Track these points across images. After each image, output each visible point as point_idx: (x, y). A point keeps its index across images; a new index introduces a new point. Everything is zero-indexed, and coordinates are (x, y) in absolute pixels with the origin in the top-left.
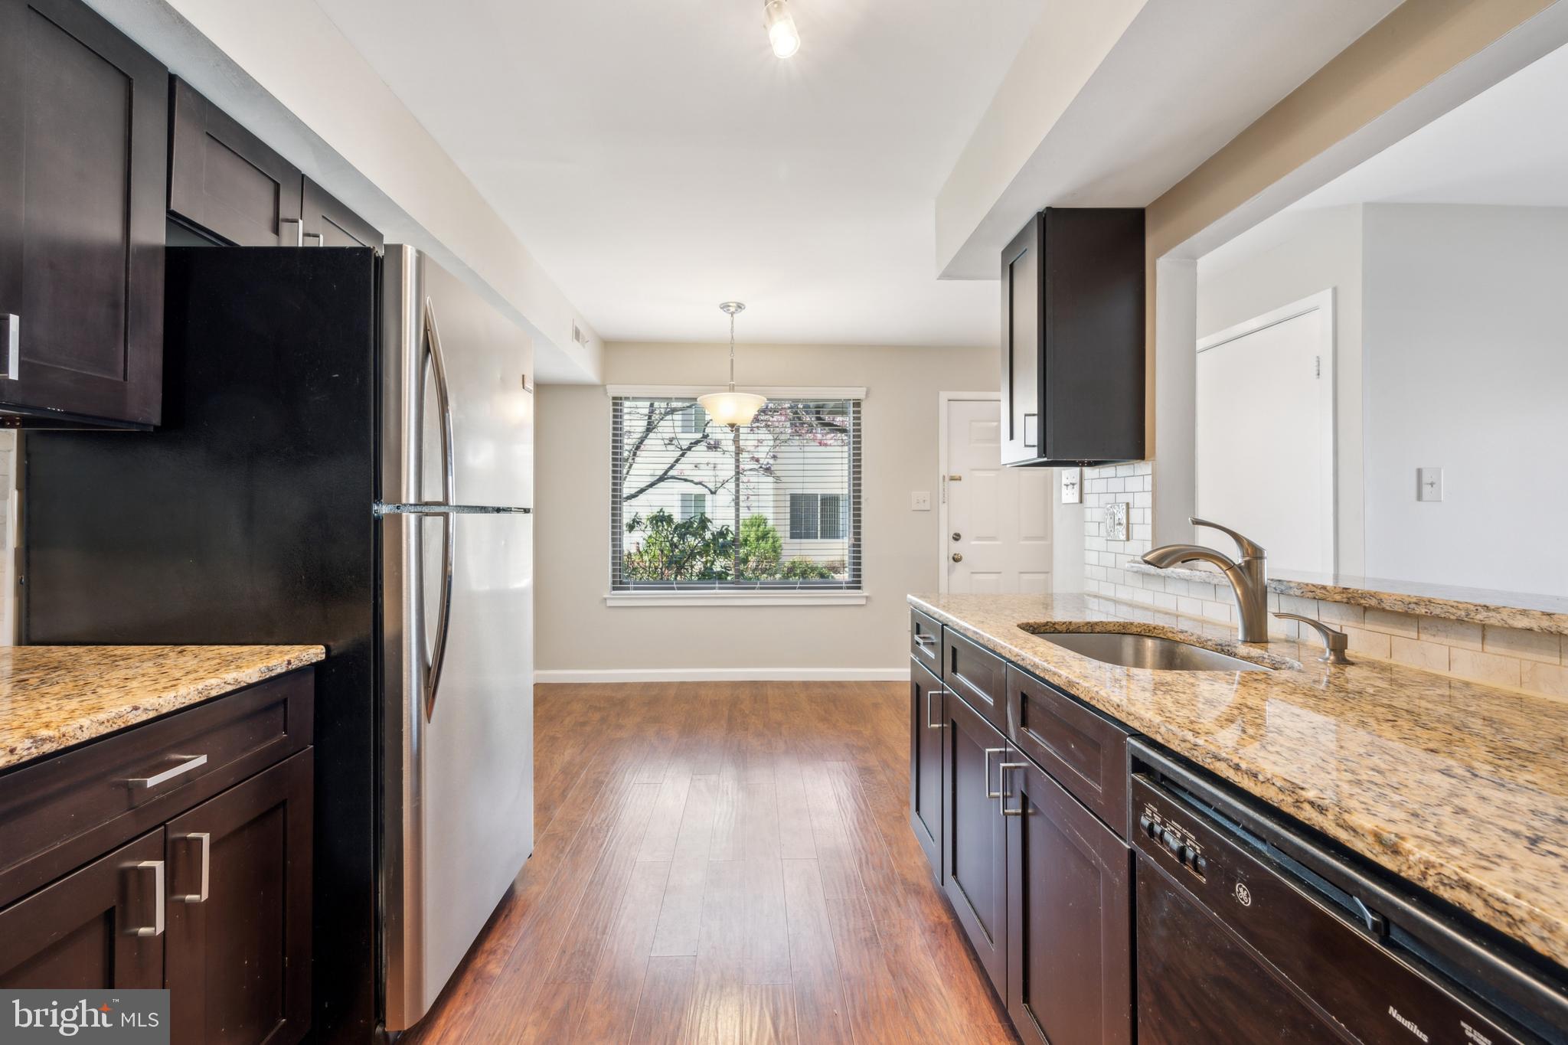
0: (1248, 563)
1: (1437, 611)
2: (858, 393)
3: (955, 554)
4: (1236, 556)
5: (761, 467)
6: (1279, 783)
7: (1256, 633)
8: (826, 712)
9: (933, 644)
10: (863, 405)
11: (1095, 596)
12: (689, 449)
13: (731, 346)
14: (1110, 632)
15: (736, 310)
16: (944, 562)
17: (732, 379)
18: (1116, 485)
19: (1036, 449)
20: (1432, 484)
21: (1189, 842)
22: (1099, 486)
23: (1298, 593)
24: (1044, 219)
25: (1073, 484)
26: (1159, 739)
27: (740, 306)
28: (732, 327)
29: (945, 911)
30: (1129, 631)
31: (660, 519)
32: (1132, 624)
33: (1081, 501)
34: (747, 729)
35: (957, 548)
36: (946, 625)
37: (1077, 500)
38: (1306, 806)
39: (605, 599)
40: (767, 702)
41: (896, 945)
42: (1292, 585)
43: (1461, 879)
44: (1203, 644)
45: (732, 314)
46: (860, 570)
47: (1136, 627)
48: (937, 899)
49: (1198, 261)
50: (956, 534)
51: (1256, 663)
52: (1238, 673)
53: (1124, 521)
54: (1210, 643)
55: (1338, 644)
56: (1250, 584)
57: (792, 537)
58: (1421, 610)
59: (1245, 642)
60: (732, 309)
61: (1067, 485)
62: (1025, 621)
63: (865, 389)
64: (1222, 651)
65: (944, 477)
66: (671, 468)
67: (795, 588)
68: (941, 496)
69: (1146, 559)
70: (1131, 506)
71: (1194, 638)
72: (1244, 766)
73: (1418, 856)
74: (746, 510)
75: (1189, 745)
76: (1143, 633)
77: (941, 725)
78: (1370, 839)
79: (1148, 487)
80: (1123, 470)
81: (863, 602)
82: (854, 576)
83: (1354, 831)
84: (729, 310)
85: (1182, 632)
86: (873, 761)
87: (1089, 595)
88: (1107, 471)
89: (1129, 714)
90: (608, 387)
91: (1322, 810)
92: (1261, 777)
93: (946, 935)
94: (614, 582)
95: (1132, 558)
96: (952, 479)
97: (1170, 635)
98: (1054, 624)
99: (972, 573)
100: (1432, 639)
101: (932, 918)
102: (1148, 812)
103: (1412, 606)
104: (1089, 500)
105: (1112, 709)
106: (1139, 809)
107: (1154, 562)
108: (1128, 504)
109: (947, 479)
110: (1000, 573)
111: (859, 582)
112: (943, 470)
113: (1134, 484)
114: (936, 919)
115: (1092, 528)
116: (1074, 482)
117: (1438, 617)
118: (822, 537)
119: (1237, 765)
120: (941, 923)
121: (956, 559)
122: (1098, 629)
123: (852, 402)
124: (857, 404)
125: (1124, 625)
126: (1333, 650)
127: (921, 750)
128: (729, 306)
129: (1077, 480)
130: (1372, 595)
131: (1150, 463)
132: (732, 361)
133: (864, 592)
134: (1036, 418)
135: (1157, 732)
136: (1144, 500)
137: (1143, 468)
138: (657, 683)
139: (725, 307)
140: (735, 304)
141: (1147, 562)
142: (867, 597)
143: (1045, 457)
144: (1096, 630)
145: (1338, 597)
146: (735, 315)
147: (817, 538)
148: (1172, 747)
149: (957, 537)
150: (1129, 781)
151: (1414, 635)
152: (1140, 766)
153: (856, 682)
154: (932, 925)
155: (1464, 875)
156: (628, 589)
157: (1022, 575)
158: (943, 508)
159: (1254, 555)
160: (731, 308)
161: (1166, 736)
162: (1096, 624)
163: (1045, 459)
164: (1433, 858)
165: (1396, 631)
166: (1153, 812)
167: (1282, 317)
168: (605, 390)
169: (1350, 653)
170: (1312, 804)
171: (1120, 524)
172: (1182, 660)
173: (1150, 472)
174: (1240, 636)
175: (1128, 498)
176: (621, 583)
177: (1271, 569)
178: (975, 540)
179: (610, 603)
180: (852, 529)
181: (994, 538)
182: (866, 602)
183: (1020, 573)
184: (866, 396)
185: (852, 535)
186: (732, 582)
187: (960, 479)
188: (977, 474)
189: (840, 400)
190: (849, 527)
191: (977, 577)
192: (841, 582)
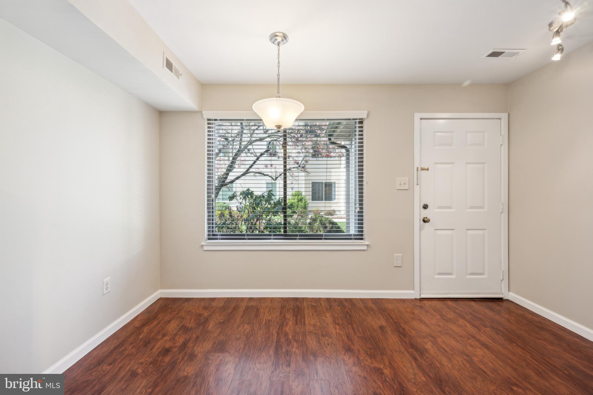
2: (363, 114)
3: (424, 218)
5: (299, 166)
10: (365, 122)
15: (282, 40)
16: (417, 223)
27: (285, 38)
31: (247, 194)
35: (425, 214)
39: (203, 246)
45: (278, 44)
46: (363, 228)
50: (425, 205)
57: (312, 200)
60: (279, 39)
63: (367, 112)
65: (417, 168)
66: (251, 167)
67: (321, 239)
68: (415, 180)
74: (290, 190)
81: (365, 248)
82: (359, 231)
84: (276, 41)
90: (203, 112)
94: (209, 235)
96: (423, 169)
99: (435, 230)
109: (419, 169)
110: (453, 230)
111: (362, 235)
112: (417, 164)
118: (325, 199)
121: (425, 221)
123: (358, 121)
124: (361, 122)
128: (276, 36)
133: (366, 242)
138: (235, 298)
139: (273, 37)
140: (281, 35)
142: (367, 245)
146: (281, 47)
147: (323, 200)
149: (425, 207)
156: (216, 239)
158: (417, 188)
160: (277, 38)
168: (202, 114)
176: (214, 235)
178: (437, 209)
179: (205, 248)
180: (357, 202)
181: (450, 207)
182: (367, 249)
183: (467, 230)
184: (367, 116)
185: (357, 206)
186: (282, 235)
187: (428, 169)
188: (439, 166)
189: (350, 119)
190: (355, 200)
191: (439, 232)
192: (351, 235)
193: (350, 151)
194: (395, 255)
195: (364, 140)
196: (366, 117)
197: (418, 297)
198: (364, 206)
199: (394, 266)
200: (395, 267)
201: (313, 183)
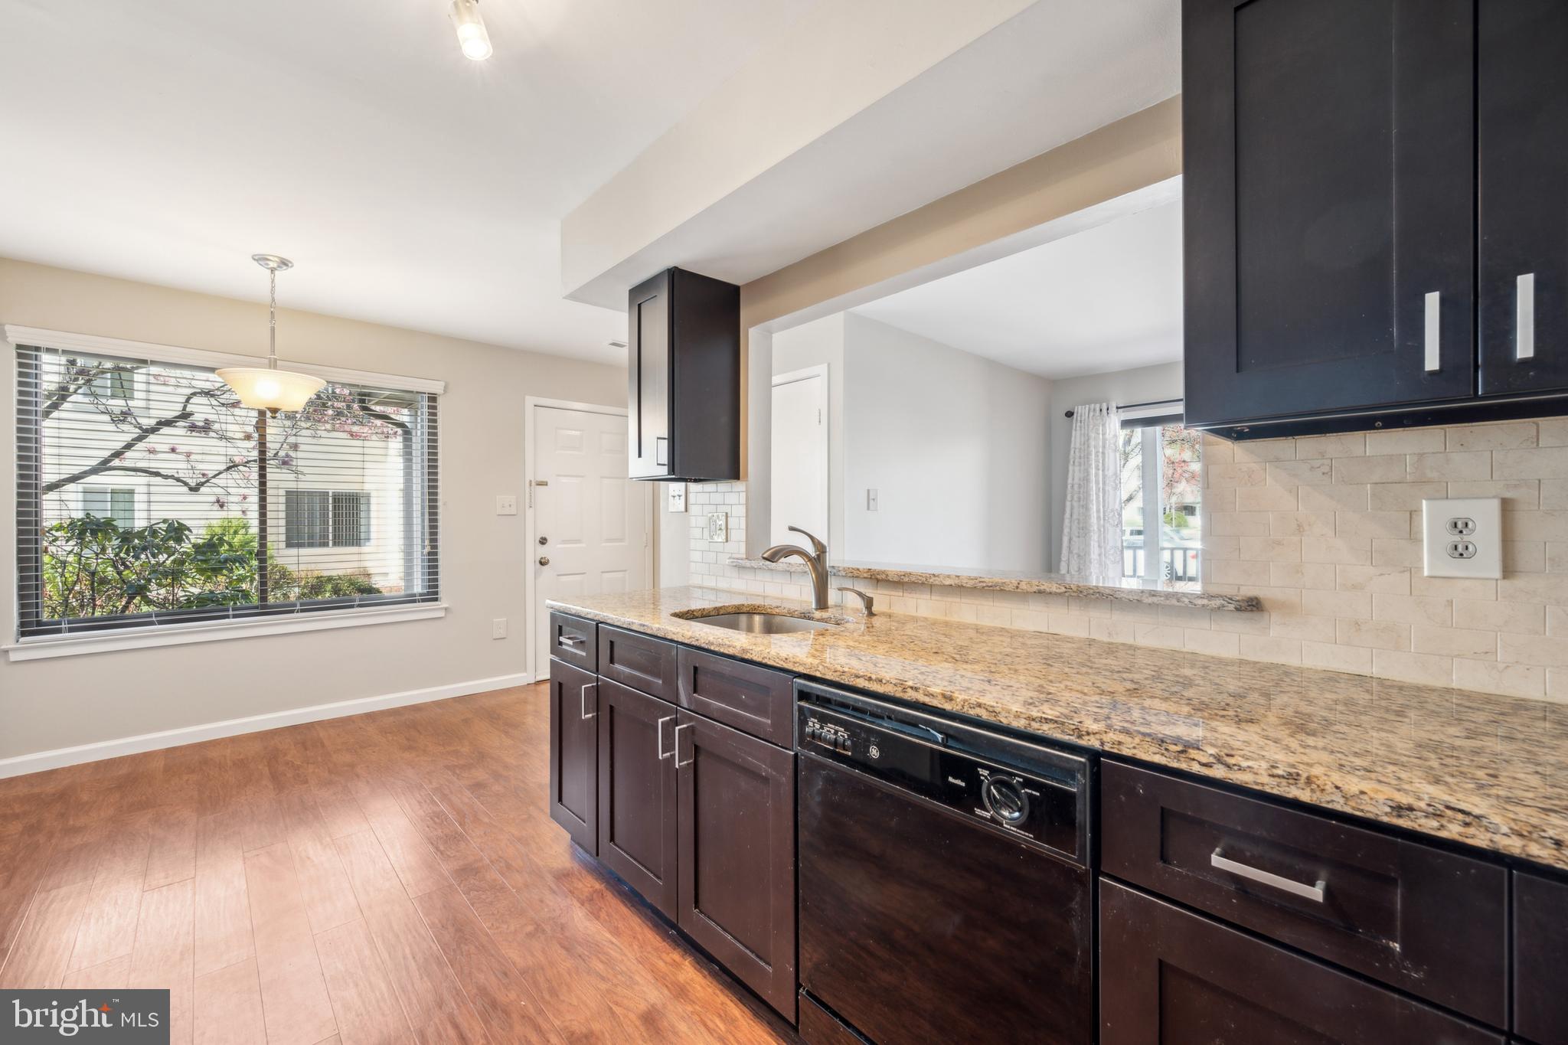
0: (818, 556)
1: (913, 579)
2: (436, 387)
3: (542, 558)
4: (812, 551)
6: (894, 681)
7: (822, 603)
8: (408, 739)
9: (582, 642)
10: (440, 400)
11: (700, 587)
12: (153, 430)
13: (273, 310)
14: (729, 614)
15: (279, 267)
16: (531, 566)
17: (273, 352)
18: (717, 498)
19: (666, 467)
20: (874, 499)
21: (839, 734)
22: (703, 498)
23: (844, 574)
24: (673, 275)
25: (680, 496)
26: (818, 675)
27: (284, 263)
28: (273, 287)
29: (596, 879)
30: (741, 611)
32: (743, 605)
33: (686, 511)
34: (306, 782)
35: (543, 552)
36: (601, 623)
37: (683, 510)
38: (909, 690)
39: (8, 652)
40: (323, 746)
41: (562, 924)
42: (840, 569)
43: (978, 703)
44: (791, 614)
45: (273, 270)
46: (436, 580)
47: (746, 607)
48: (586, 873)
49: (773, 335)
50: (542, 538)
51: (826, 622)
52: (812, 631)
53: (723, 527)
54: (796, 613)
55: (869, 603)
56: (820, 570)
57: (289, 545)
58: (906, 579)
59: (816, 609)
60: (272, 264)
61: (674, 497)
62: (673, 612)
63: (442, 385)
64: (805, 617)
65: (531, 481)
68: (527, 501)
69: (765, 556)
70: (729, 515)
71: (786, 611)
72: (874, 677)
73: (961, 698)
75: (838, 673)
76: (752, 611)
77: (595, 714)
78: (940, 697)
79: (743, 500)
80: (723, 486)
81: (441, 614)
82: (430, 587)
83: (933, 695)
84: (267, 264)
85: (777, 607)
86: (480, 774)
87: (695, 587)
88: (709, 487)
89: (795, 663)
90: (6, 327)
91: (916, 689)
92: (884, 681)
93: (603, 898)
94: (23, 627)
95: (730, 555)
96: (538, 484)
97: (769, 610)
98: (693, 611)
99: (558, 575)
100: (910, 595)
101: (586, 889)
102: (811, 724)
103: (902, 577)
104: (693, 509)
105: (782, 663)
106: (803, 722)
107: (769, 558)
108: (727, 513)
109: (533, 484)
110: (583, 573)
111: (436, 593)
112: (529, 476)
113: (732, 498)
114: (591, 890)
115: (697, 533)
116: (680, 494)
117: (914, 583)
118: (335, 544)
119: (870, 677)
120: (595, 891)
121: (543, 563)
122: (721, 612)
123: (427, 395)
124: (433, 398)
125: (738, 607)
126: (866, 608)
127: (564, 744)
128: (268, 260)
129: (683, 493)
130: (883, 572)
131: (744, 483)
132: (273, 330)
133: (443, 603)
134: (666, 441)
135: (816, 671)
136: (741, 511)
137: (738, 486)
139: (261, 259)
140: (276, 259)
141: (764, 558)
142: (446, 609)
143: (674, 474)
144: (721, 613)
145: (865, 575)
146: (276, 272)
147: (328, 545)
148: (827, 677)
149: (543, 541)
150: (796, 708)
151: (901, 594)
152: (803, 695)
153: (433, 702)
154: (588, 895)
155: (978, 700)
157: (604, 574)
158: (529, 513)
159: (821, 549)
160: (270, 263)
161: (823, 672)
162: (721, 608)
163: (674, 476)
164: (966, 697)
165: (893, 593)
166: (814, 723)
167: (799, 378)
168: (4, 332)
169: (875, 609)
170: (912, 688)
171: (720, 529)
172: (777, 627)
173: (744, 489)
174: (814, 606)
175: (727, 509)
176: (38, 624)
177: (832, 559)
178: (560, 544)
179: (17, 656)
180: (427, 536)
181: (578, 541)
182: (445, 615)
183: (602, 572)
184: (444, 391)
185: (427, 542)
186: (256, 608)
187: (547, 485)
188: (564, 480)
189: (412, 392)
190: (423, 534)
191: (564, 579)
192: (415, 595)
193: (414, 434)
194: (495, 620)
195: (438, 424)
196: (442, 392)
197: (533, 681)
198: (440, 543)
199: (494, 637)
200: (495, 639)
201: (288, 493)
